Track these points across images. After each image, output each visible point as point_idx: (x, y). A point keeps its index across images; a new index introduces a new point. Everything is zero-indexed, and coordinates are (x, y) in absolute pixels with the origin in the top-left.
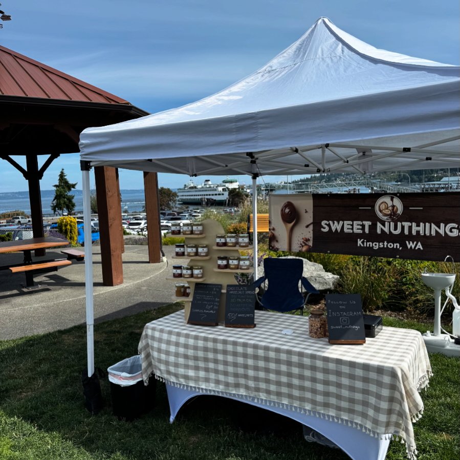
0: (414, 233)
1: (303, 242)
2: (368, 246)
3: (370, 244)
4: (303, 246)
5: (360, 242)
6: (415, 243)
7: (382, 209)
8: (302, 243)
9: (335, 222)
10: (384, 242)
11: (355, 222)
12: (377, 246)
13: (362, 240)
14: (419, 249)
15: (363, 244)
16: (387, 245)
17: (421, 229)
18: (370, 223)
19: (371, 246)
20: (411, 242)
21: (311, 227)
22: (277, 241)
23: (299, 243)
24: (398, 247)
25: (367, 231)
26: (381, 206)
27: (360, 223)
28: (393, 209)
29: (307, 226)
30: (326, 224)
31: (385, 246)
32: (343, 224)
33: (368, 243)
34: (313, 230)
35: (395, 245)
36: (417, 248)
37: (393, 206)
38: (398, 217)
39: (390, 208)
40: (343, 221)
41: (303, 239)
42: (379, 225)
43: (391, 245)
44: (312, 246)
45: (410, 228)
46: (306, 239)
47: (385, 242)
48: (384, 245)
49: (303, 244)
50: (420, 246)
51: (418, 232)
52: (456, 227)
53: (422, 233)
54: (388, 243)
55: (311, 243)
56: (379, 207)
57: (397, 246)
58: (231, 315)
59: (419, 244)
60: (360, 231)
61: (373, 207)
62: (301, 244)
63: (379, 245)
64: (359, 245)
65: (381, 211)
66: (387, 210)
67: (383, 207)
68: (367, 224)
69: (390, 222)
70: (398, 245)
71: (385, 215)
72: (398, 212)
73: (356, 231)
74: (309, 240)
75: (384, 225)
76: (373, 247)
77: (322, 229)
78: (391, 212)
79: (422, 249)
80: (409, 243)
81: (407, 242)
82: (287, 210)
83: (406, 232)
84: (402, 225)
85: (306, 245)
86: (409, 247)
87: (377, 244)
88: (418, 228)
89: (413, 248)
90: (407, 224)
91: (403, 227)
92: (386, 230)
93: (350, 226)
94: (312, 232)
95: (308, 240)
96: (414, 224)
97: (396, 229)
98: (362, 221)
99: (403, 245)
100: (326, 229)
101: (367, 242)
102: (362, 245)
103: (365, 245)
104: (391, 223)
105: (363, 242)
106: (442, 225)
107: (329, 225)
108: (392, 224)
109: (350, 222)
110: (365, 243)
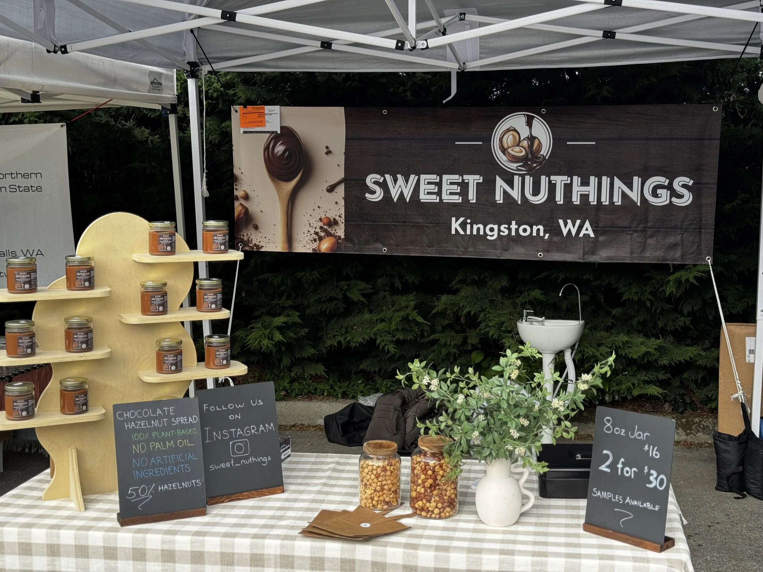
0: (576, 200)
1: (321, 228)
2: (475, 232)
3: (478, 229)
4: (321, 239)
5: (455, 225)
6: (578, 222)
7: (505, 146)
8: (318, 230)
9: (399, 177)
10: (510, 224)
11: (445, 178)
12: (496, 233)
13: (462, 219)
14: (587, 236)
15: (465, 230)
16: (517, 230)
17: (591, 190)
18: (478, 179)
19: (482, 233)
20: (569, 221)
21: (341, 190)
22: (256, 228)
23: (312, 231)
24: (542, 234)
25: (472, 196)
26: (504, 139)
27: (456, 178)
28: (531, 146)
29: (331, 189)
30: (376, 183)
31: (513, 233)
32: (419, 180)
33: (475, 227)
34: (346, 199)
35: (535, 228)
36: (581, 235)
37: (532, 139)
38: (541, 163)
39: (525, 143)
40: (418, 174)
41: (321, 219)
42: (500, 182)
43: (525, 230)
45: (568, 188)
46: (328, 219)
47: (514, 223)
48: (509, 229)
49: (323, 234)
50: (588, 230)
51: (585, 197)
52: (666, 184)
53: (593, 200)
54: (519, 225)
55: (340, 231)
56: (501, 139)
57: (538, 230)
59: (587, 224)
60: (457, 199)
61: (488, 140)
62: (316, 233)
63: (499, 230)
64: (453, 232)
65: (503, 151)
66: (517, 148)
67: (509, 140)
68: (473, 180)
69: (523, 177)
70: (541, 228)
71: (514, 159)
72: (542, 153)
73: (446, 198)
74: (336, 223)
75: (511, 183)
76: (485, 234)
77: (367, 195)
78: (527, 153)
79: (592, 235)
80: (566, 225)
81: (561, 222)
82: (280, 148)
83: (559, 198)
84: (550, 182)
85: (329, 234)
86: (565, 232)
87: (496, 227)
88: (584, 189)
89: (574, 232)
90: (560, 180)
91: (552, 187)
92: (515, 194)
93: (433, 186)
94: (342, 203)
95: (333, 223)
96: (576, 180)
97: (536, 191)
98: (461, 175)
99: (553, 229)
100: (378, 196)
101: (472, 224)
102: (462, 232)
103: (468, 232)
104: (527, 178)
105: (463, 226)
106: (636, 180)
107: (384, 186)
108: (529, 180)
109: (434, 178)
110: (468, 226)
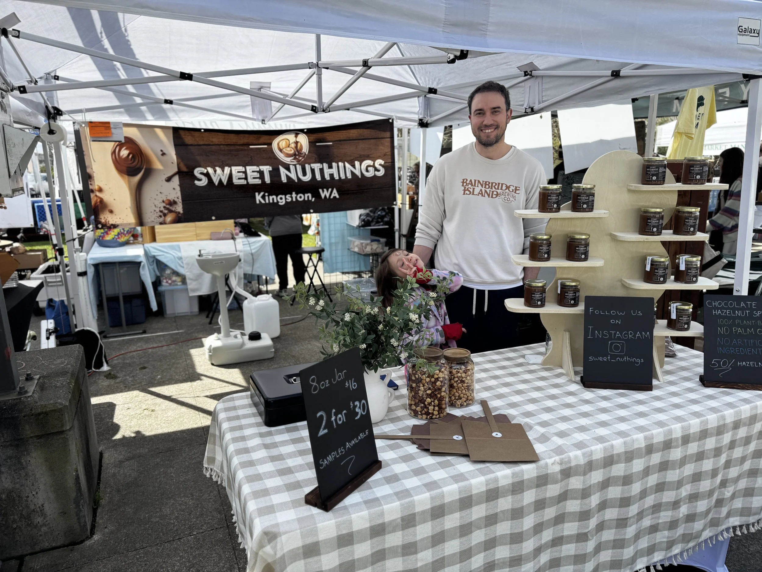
0: (327, 177)
1: (164, 207)
2: (271, 201)
3: (273, 199)
4: (165, 215)
5: (258, 198)
6: (330, 190)
7: (281, 148)
8: (162, 209)
9: (217, 168)
10: (291, 194)
11: (248, 168)
12: (284, 200)
13: (262, 194)
14: (335, 197)
15: (264, 199)
16: (296, 197)
17: (334, 171)
18: (269, 168)
19: (275, 201)
20: (325, 190)
21: (176, 179)
22: (111, 212)
23: (158, 210)
24: (310, 198)
25: (267, 180)
26: (280, 144)
27: (255, 168)
28: (296, 147)
29: (169, 179)
30: (202, 173)
31: (294, 200)
32: (231, 171)
33: (271, 198)
34: (181, 185)
35: (306, 195)
36: (332, 197)
37: (297, 143)
38: (304, 157)
39: (293, 145)
40: (230, 166)
41: (163, 201)
42: (282, 170)
43: (301, 197)
44: (181, 212)
45: (322, 170)
46: (169, 201)
47: (294, 193)
48: (292, 197)
49: (166, 212)
50: (335, 194)
51: (332, 175)
52: (372, 164)
53: (336, 177)
54: (297, 194)
55: (179, 208)
56: (278, 144)
57: (308, 197)
58: (719, 362)
59: (335, 191)
60: (258, 181)
61: (270, 144)
62: (161, 211)
63: (286, 199)
64: (258, 202)
65: (281, 150)
66: (289, 149)
67: (283, 144)
68: (266, 169)
69: (295, 165)
70: (310, 195)
71: (288, 155)
72: (303, 151)
73: (251, 181)
74: (175, 203)
75: (288, 169)
76: (278, 202)
77: (197, 182)
78: (295, 151)
79: (338, 197)
80: (323, 191)
81: (321, 190)
82: (124, 153)
83: (318, 177)
84: (311, 168)
85: (171, 211)
86: (323, 196)
87: (283, 197)
88: (331, 171)
89: (328, 196)
90: (317, 166)
91: (313, 171)
92: (293, 176)
93: (241, 174)
94: (178, 188)
95: (173, 203)
96: (325, 166)
97: (304, 174)
98: (258, 166)
99: (316, 195)
100: (204, 182)
101: (268, 196)
102: (263, 202)
103: (267, 201)
104: (298, 166)
105: (263, 197)
106: (357, 163)
107: (207, 175)
108: (299, 168)
109: (241, 169)
110: (267, 198)
